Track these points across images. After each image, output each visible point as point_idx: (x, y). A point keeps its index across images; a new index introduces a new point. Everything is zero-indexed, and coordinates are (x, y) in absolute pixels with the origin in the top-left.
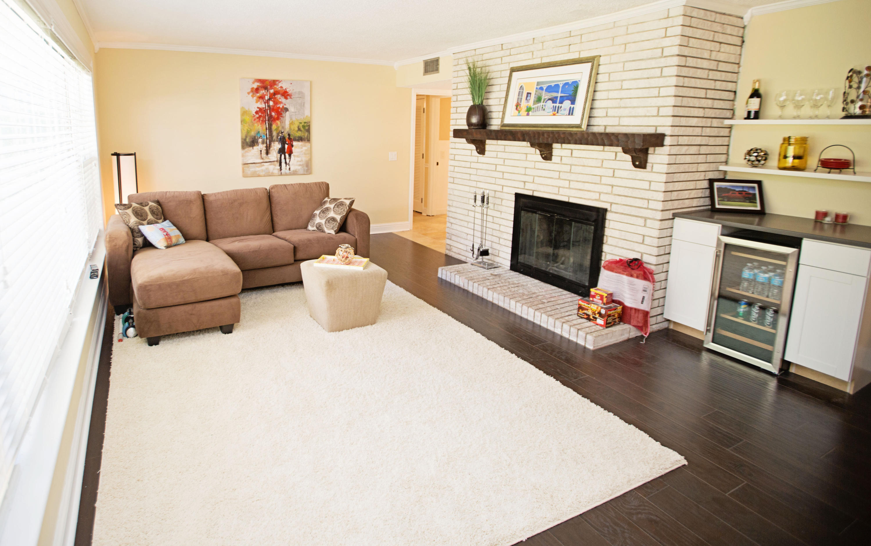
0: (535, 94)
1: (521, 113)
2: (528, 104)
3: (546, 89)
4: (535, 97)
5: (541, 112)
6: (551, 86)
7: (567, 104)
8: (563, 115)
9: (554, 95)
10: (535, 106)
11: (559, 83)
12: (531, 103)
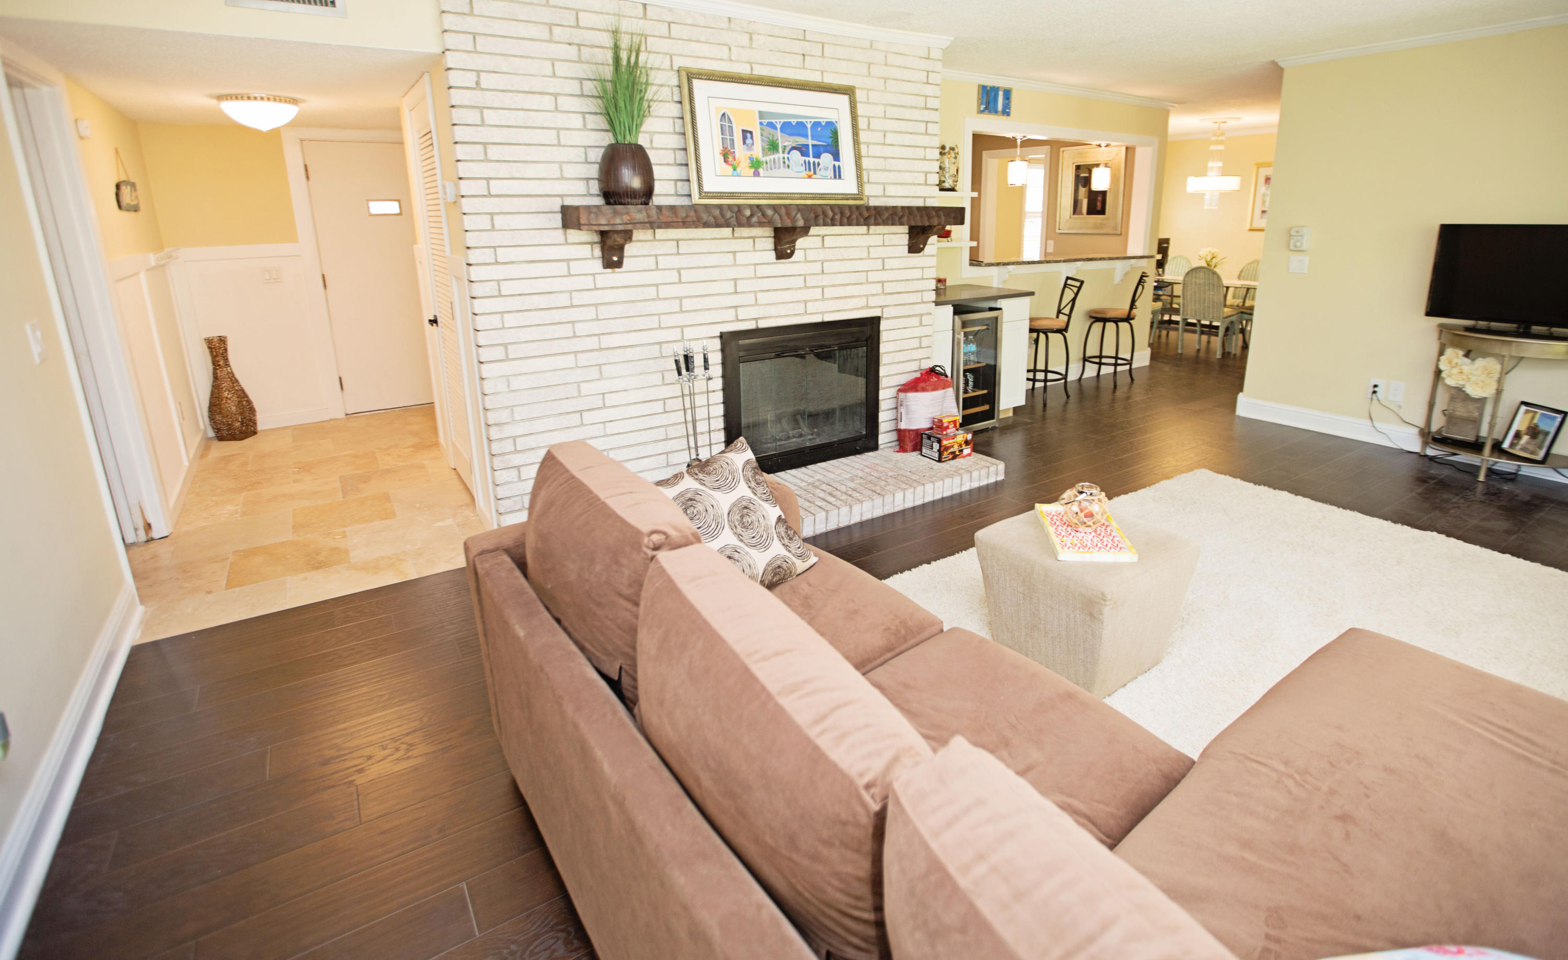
0: (762, 135)
1: (738, 169)
2: (752, 152)
3: (781, 128)
4: (762, 141)
5: (783, 171)
6: (790, 123)
7: (826, 159)
8: (825, 178)
9: (801, 141)
10: (768, 158)
11: (804, 121)
12: (757, 151)
